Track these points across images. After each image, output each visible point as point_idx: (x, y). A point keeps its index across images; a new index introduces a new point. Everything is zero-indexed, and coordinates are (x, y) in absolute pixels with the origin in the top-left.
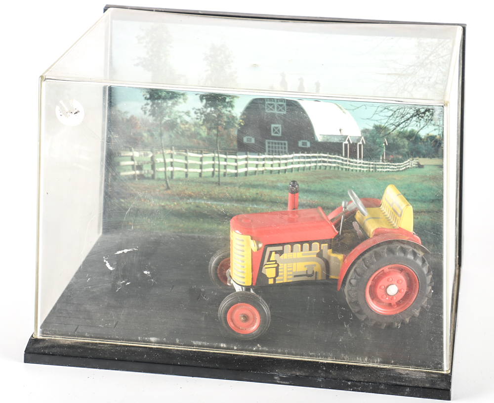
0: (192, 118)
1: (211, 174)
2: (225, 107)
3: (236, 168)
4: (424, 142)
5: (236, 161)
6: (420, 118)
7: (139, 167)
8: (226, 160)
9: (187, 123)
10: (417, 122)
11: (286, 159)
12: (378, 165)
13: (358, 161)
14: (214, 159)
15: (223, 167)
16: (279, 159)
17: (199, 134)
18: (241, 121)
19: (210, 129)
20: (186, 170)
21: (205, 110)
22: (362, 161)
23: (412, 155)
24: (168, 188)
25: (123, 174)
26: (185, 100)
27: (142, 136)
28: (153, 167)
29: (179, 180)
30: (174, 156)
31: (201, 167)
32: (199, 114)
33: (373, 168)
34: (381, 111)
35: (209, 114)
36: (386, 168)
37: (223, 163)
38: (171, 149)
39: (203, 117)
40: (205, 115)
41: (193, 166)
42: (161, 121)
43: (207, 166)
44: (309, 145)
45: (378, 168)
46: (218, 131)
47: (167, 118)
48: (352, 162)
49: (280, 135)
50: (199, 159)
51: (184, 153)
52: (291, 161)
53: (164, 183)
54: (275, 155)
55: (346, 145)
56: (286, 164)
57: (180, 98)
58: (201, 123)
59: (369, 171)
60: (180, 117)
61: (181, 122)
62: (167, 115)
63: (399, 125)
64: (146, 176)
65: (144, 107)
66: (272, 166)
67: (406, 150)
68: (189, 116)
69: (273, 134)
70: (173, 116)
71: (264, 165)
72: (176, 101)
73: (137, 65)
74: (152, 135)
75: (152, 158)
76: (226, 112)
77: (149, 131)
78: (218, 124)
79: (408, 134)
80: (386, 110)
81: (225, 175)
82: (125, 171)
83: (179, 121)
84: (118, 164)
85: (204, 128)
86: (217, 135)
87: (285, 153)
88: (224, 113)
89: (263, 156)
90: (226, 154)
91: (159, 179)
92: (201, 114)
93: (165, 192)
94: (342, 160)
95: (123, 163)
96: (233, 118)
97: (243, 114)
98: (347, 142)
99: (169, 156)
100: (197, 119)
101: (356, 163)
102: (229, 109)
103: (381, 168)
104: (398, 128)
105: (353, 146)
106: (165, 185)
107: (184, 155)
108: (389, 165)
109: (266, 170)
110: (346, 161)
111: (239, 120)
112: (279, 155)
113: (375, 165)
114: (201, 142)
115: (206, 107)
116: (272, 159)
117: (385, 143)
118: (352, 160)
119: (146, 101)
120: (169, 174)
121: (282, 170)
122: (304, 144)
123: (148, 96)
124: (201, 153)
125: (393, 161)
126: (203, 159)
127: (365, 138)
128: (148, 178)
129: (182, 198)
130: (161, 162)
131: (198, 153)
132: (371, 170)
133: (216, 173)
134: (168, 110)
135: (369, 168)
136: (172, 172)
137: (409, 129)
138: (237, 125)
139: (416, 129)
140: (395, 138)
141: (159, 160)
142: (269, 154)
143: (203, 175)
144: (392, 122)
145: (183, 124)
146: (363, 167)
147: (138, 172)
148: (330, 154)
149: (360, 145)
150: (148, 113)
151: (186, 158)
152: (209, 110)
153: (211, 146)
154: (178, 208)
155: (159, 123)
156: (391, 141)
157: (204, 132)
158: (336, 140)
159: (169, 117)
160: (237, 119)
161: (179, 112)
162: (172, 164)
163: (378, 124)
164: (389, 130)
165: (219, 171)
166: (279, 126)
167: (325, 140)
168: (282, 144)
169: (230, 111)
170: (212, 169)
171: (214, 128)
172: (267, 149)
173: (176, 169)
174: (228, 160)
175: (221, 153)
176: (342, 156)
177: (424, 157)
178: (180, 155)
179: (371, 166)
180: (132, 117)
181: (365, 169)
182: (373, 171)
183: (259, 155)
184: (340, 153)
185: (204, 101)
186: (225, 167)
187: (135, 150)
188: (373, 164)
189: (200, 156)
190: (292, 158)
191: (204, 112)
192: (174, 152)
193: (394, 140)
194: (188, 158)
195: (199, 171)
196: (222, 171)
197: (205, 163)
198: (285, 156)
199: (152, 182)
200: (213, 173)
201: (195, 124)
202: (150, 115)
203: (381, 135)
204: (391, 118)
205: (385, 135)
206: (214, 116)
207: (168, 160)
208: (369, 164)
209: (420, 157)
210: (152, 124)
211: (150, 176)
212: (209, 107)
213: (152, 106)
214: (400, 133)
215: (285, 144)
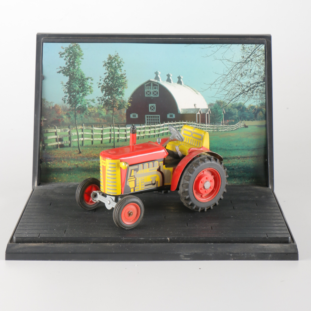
0: (96, 104)
1: (109, 141)
2: (118, 95)
3: (126, 135)
4: (247, 110)
5: (125, 131)
6: (245, 95)
7: (61, 140)
8: (119, 131)
9: (93, 107)
10: (243, 97)
11: (159, 127)
12: (219, 127)
13: (207, 125)
14: (110, 131)
15: (117, 135)
16: (154, 127)
17: (100, 114)
18: (129, 103)
19: (108, 110)
20: (92, 139)
21: (104, 98)
22: (209, 125)
23: (240, 119)
24: (80, 152)
25: (49, 145)
26: (91, 92)
27: (62, 117)
28: (70, 139)
29: (87, 146)
30: (84, 131)
31: (102, 136)
32: (101, 101)
33: (216, 129)
34: (221, 91)
35: (107, 100)
36: (225, 129)
37: (117, 133)
38: (82, 126)
39: (104, 103)
40: (105, 101)
41: (97, 136)
42: (75, 107)
43: (106, 136)
44: (174, 116)
45: (220, 129)
46: (113, 111)
47: (79, 105)
48: (203, 126)
49: (155, 111)
50: (101, 131)
51: (91, 128)
52: (163, 128)
53: (77, 149)
54: (152, 125)
55: (198, 115)
56: (159, 131)
57: (88, 91)
58: (102, 106)
59: (214, 131)
60: (88, 103)
61: (89, 106)
62: (79, 103)
63: (232, 100)
64: (65, 145)
65: (64, 98)
66: (150, 132)
67: (237, 116)
68: (94, 102)
69: (150, 111)
70: (83, 103)
71: (144, 132)
72: (86, 93)
73: (59, 72)
74: (69, 117)
75: (69, 133)
76: (118, 98)
77: (67, 114)
78: (113, 107)
79: (237, 105)
80: (224, 91)
81: (118, 140)
82: (51, 142)
83: (87, 106)
84: (46, 138)
85: (104, 110)
86: (113, 114)
87: (159, 123)
88: (117, 99)
89: (144, 126)
90: (118, 127)
91: (74, 147)
92: (102, 100)
93: (78, 155)
94: (196, 125)
95: (49, 137)
96: (124, 102)
97: (130, 99)
98: (199, 113)
99: (81, 130)
100: (99, 104)
101: (205, 127)
102: (121, 96)
103: (222, 129)
104: (232, 102)
105: (203, 115)
106: (78, 150)
107: (90, 129)
108: (226, 127)
109: (145, 135)
110: (199, 126)
111: (127, 104)
112: (154, 125)
113: (218, 127)
114: (102, 119)
115: (105, 95)
116: (150, 128)
117: (224, 112)
118: (202, 125)
119: (65, 94)
120: (80, 143)
121: (156, 135)
122: (171, 116)
123: (67, 91)
124: (102, 127)
125: (229, 124)
126: (103, 131)
127: (211, 110)
128: (67, 147)
129: (89, 159)
130: (75, 135)
131: (100, 127)
132: (215, 131)
133: (112, 140)
134: (80, 100)
135: (214, 129)
136: (83, 141)
137: (238, 102)
138: (126, 107)
139: (243, 102)
140: (230, 108)
141: (74, 133)
142: (148, 125)
143: (103, 142)
144: (227, 98)
145: (90, 108)
146: (210, 129)
147: (60, 143)
148: (188, 122)
149: (208, 115)
150: (66, 102)
151: (92, 132)
152: (107, 98)
153: (109, 122)
154: (87, 165)
155: (74, 108)
156: (227, 111)
157: (104, 112)
158: (192, 112)
159: (80, 104)
160: (126, 103)
161: (88, 100)
162: (82, 136)
163: (219, 100)
164: (226, 103)
165: (114, 139)
166: (154, 105)
167: (185, 113)
168: (156, 117)
169: (121, 98)
170: (109, 138)
171: (111, 110)
172: (146, 121)
173: (85, 139)
174: (120, 131)
175: (116, 126)
176: (196, 122)
177: (248, 120)
178: (88, 129)
179: (215, 128)
180: (56, 105)
181: (211, 131)
182: (216, 131)
183: (141, 126)
184: (195, 121)
185: (104, 92)
186: (118, 135)
187: (58, 128)
188: (216, 127)
189: (102, 129)
190: (163, 126)
191: (104, 99)
192: (84, 128)
193: (229, 110)
194: (93, 131)
195: (101, 139)
196: (116, 138)
197: (104, 134)
198: (159, 125)
199: (69, 149)
200: (110, 140)
201: (98, 108)
202: (68, 103)
203: (221, 107)
204: (227, 96)
205: (224, 107)
206: (111, 102)
207: (80, 133)
208: (214, 127)
209: (245, 121)
210: (69, 110)
211: (68, 145)
212: (107, 96)
213: (69, 97)
214: (233, 105)
215: (158, 117)
